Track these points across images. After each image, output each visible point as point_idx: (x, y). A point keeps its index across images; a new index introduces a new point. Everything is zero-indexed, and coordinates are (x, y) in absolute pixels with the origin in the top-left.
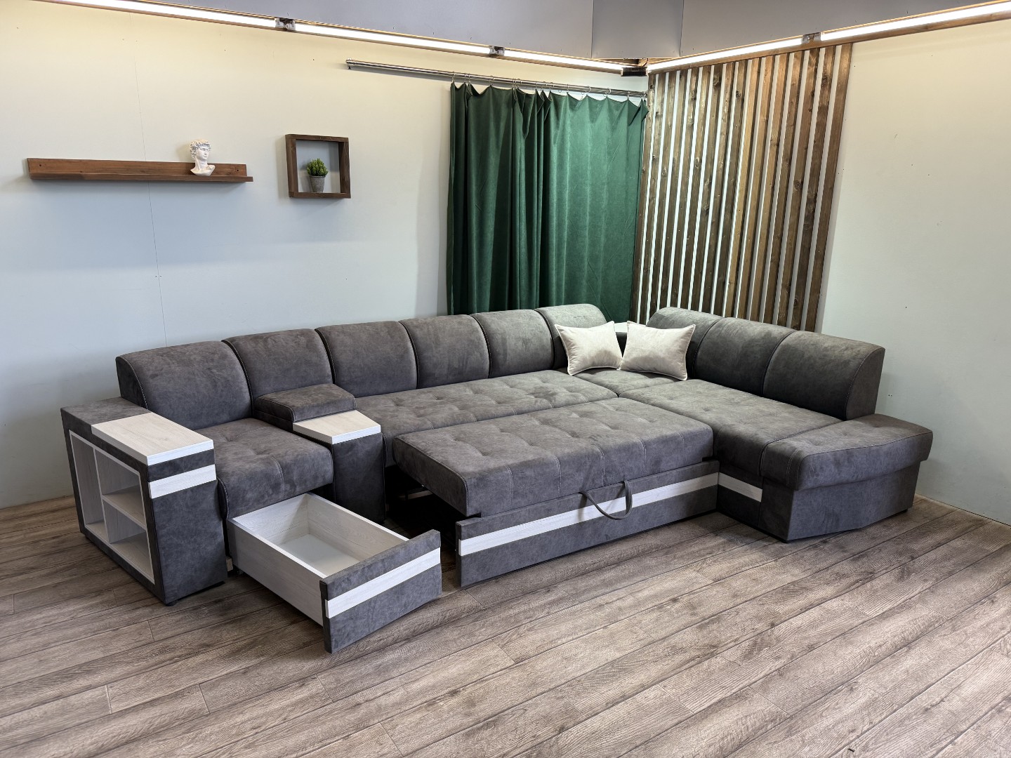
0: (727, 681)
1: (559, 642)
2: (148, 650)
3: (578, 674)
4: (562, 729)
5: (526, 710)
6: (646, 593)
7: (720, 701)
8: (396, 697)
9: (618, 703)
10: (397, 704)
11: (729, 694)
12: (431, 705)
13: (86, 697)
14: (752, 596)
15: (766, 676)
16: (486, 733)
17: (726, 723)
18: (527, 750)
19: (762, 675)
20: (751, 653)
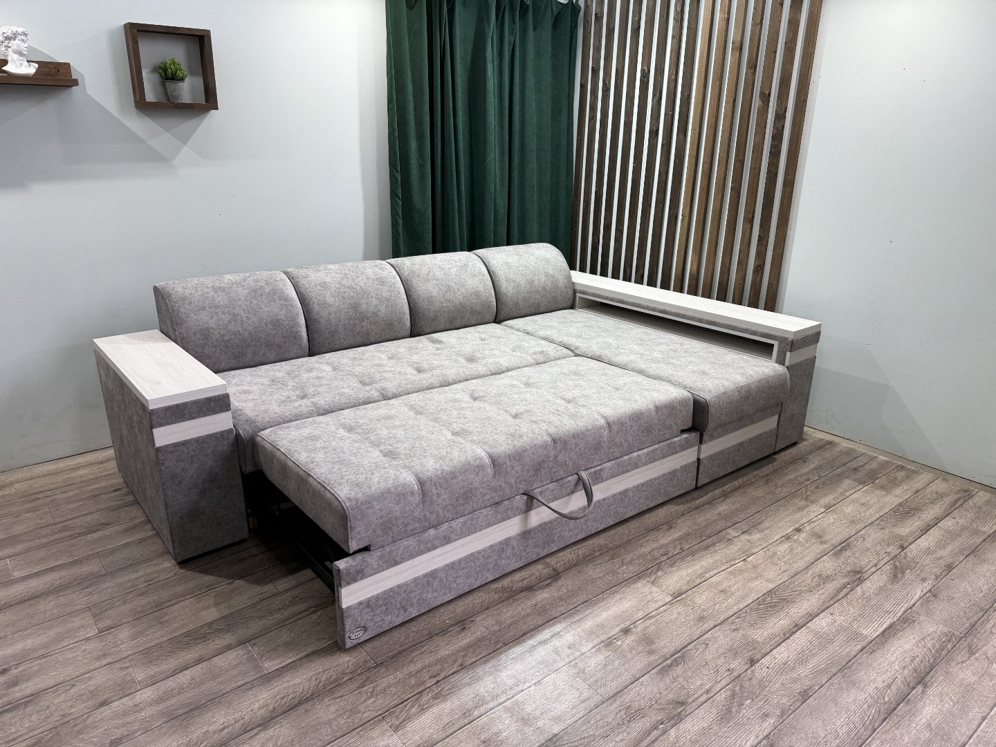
7: (890, 626)
17: (907, 647)
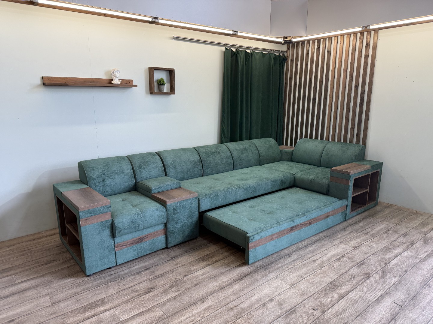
0: (380, 287)
1: (305, 276)
2: (125, 292)
3: (319, 289)
4: (324, 312)
5: (305, 305)
6: (330, 255)
8: (247, 304)
9: (341, 299)
10: (249, 307)
11: (383, 292)
12: (263, 306)
13: (107, 314)
14: (372, 253)
15: (394, 284)
16: (293, 316)
18: (313, 321)
19: (392, 284)
20: (383, 275)
